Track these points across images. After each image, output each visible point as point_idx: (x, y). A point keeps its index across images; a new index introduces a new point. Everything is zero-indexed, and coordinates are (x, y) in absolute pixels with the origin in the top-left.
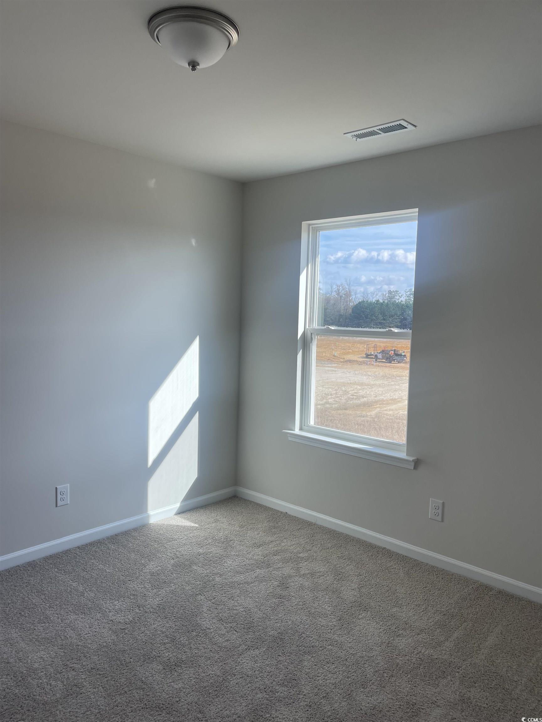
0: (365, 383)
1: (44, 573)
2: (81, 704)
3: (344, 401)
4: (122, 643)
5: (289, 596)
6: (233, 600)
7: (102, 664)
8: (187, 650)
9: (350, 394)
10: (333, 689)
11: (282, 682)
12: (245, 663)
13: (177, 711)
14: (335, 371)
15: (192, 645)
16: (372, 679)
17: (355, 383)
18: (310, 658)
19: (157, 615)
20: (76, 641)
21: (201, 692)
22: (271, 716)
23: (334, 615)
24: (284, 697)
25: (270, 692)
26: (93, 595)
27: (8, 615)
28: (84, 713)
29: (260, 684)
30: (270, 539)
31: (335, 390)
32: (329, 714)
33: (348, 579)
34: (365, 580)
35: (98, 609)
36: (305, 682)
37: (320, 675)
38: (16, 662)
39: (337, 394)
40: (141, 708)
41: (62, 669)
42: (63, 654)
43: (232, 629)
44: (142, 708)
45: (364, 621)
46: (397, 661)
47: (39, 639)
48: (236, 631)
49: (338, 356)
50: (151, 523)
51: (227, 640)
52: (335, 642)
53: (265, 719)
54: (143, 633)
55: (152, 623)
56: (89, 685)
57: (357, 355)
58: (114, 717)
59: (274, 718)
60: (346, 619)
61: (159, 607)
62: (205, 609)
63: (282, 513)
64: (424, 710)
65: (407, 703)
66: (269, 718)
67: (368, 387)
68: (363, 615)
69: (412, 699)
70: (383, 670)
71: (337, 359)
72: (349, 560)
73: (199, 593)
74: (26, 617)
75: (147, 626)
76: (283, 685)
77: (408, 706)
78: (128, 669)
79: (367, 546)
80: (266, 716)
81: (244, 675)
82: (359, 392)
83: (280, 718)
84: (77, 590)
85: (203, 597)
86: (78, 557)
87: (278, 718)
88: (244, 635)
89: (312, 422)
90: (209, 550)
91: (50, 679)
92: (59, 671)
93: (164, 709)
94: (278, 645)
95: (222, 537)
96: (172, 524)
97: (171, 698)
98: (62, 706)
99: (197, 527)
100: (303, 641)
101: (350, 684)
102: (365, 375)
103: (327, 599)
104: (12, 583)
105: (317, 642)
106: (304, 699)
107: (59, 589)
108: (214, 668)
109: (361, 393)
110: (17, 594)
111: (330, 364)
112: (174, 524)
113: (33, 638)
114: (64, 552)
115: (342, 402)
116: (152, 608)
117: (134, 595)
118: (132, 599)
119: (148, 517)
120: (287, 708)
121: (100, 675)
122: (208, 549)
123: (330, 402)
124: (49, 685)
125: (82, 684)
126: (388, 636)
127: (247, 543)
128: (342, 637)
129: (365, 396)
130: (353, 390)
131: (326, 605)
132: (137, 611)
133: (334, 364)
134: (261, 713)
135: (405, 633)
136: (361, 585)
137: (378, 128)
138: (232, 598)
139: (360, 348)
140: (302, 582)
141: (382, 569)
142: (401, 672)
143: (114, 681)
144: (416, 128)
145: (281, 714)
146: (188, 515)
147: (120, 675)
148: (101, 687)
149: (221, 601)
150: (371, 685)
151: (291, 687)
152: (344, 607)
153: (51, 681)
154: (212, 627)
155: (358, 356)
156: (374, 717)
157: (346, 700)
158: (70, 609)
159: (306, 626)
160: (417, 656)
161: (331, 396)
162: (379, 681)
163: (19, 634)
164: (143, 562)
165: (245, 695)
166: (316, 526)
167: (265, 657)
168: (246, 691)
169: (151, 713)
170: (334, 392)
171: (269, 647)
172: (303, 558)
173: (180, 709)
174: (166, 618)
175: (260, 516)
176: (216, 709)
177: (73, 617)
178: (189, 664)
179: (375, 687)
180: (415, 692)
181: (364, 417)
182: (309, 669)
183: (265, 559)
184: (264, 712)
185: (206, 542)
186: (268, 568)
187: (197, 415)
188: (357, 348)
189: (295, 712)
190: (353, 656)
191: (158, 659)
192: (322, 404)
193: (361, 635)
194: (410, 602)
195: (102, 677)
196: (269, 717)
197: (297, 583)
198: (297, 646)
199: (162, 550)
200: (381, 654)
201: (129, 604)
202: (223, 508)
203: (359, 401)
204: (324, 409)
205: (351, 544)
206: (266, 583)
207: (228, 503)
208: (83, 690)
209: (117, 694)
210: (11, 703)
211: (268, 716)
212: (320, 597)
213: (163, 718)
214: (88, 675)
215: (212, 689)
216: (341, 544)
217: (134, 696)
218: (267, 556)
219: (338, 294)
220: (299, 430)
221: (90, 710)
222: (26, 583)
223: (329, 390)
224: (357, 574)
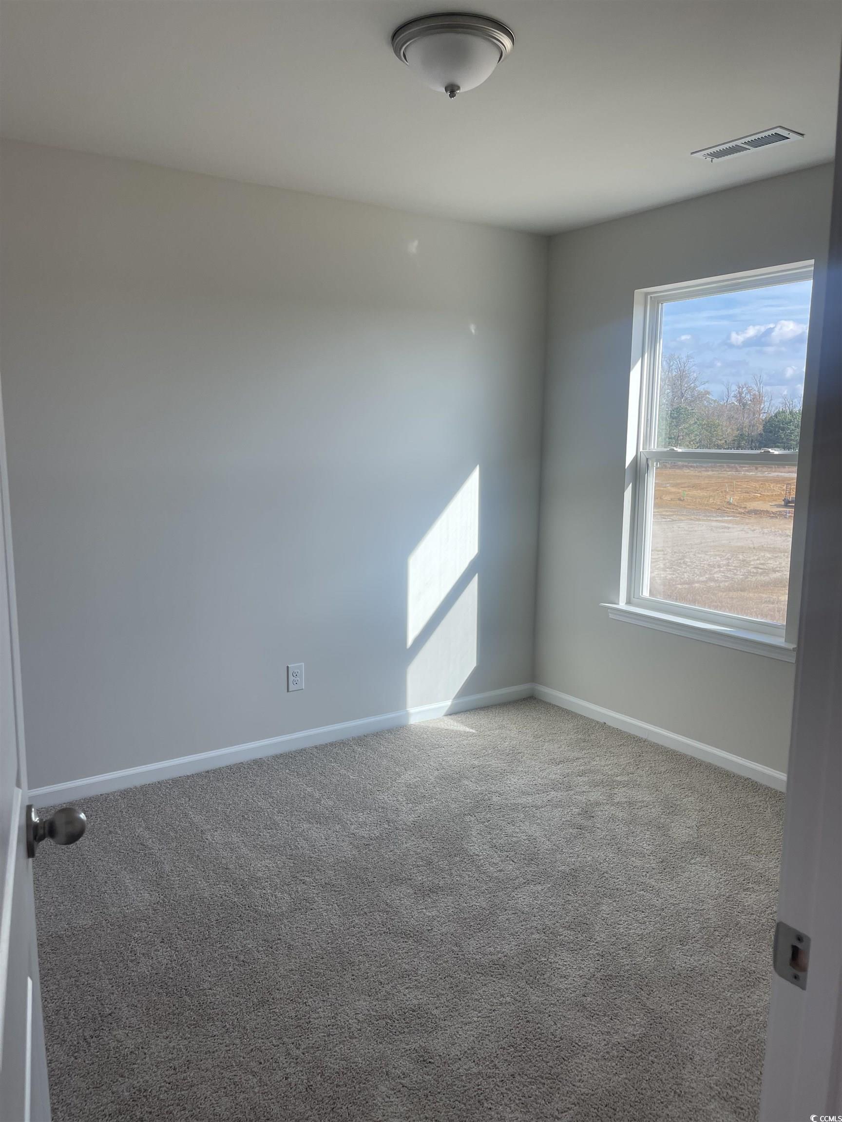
0: (779, 549)
1: (273, 773)
2: (310, 921)
3: (741, 577)
4: (365, 860)
5: (593, 827)
6: (514, 825)
7: (339, 880)
8: (446, 876)
9: (752, 566)
10: (638, 940)
11: (568, 924)
12: (521, 899)
13: (426, 941)
14: (729, 528)
15: (453, 871)
16: (697, 936)
17: (762, 549)
18: (611, 902)
19: (410, 833)
20: (308, 852)
21: (460, 924)
22: (548, 960)
23: (655, 856)
24: (569, 941)
25: (551, 933)
26: (331, 803)
27: (228, 817)
28: (314, 931)
29: (538, 924)
30: (576, 754)
31: (726, 559)
32: (628, 967)
33: (683, 813)
34: (709, 817)
35: (337, 820)
36: (600, 928)
37: (621, 923)
38: (236, 869)
39: (729, 566)
40: (382, 932)
41: (290, 881)
42: (292, 865)
43: (508, 859)
44: (384, 933)
45: (697, 867)
46: (738, 919)
47: (264, 846)
48: (513, 861)
49: (736, 504)
50: (412, 723)
51: (500, 871)
52: (650, 887)
53: (539, 962)
54: (391, 851)
55: (404, 842)
56: (321, 901)
57: (769, 502)
58: (349, 939)
59: (551, 963)
60: (672, 862)
61: (414, 825)
62: (474, 833)
63: (598, 722)
64: (766, 981)
65: (742, 970)
66: (545, 963)
67: (784, 555)
68: (697, 859)
69: (751, 966)
70: (714, 928)
71: (733, 509)
72: (689, 790)
73: (468, 814)
74: (249, 820)
75: (397, 844)
76: (569, 928)
77: (742, 973)
78: (370, 889)
79: (721, 775)
80: (541, 960)
81: (518, 911)
82: (768, 564)
83: (559, 965)
84: (311, 796)
85: (473, 819)
86: (315, 759)
87: (557, 964)
88: (524, 867)
89: (646, 593)
90: (487, 763)
91: (275, 890)
92: (287, 882)
93: (411, 937)
94: (569, 883)
95: (508, 748)
96: (440, 727)
97: (422, 926)
98: (288, 920)
99: (474, 733)
100: (605, 882)
101: (663, 938)
102: (781, 535)
103: (647, 836)
104: (234, 782)
105: (625, 884)
106: (595, 947)
107: (290, 793)
108: (479, 900)
109: (771, 564)
110: (240, 794)
111: (721, 516)
112: (443, 726)
113: (257, 844)
114: (298, 751)
115: (737, 578)
116: (405, 825)
117: (383, 808)
118: (380, 812)
119: (407, 715)
120: (570, 955)
121: (335, 891)
122: (486, 761)
123: (716, 579)
124: (274, 896)
125: (313, 899)
126: (730, 888)
127: (542, 757)
128: (662, 883)
129: (778, 569)
130: (757, 560)
131: (644, 842)
132: (386, 826)
133: (728, 516)
134: (535, 956)
135: (756, 888)
136: (701, 823)
137: (743, 141)
138: (512, 822)
139: (774, 490)
140: (614, 812)
141: (739, 806)
142: (741, 933)
143: (352, 899)
144: (803, 137)
145: (562, 959)
146: (462, 717)
147: (360, 895)
148: (336, 905)
149: (497, 825)
150: (693, 943)
151: (579, 932)
152: (672, 847)
153: (277, 893)
154: (481, 854)
155: (770, 504)
156: (691, 980)
157: (653, 955)
158: (303, 816)
159: (612, 865)
160: (769, 917)
161: (718, 569)
162: (706, 939)
163: (241, 839)
164: (397, 770)
165: (517, 933)
166: (646, 743)
167: (549, 894)
168: (518, 929)
169: (395, 939)
170: (724, 562)
171: (555, 883)
172: (621, 782)
173: (431, 938)
174: (422, 838)
175: (565, 725)
176: (477, 944)
177: (306, 826)
178: (447, 891)
179: (699, 946)
180: (757, 958)
181: (773, 603)
182: (608, 914)
183: (565, 779)
184: (539, 954)
185: (485, 753)
186: (567, 791)
187: (476, 578)
188: (770, 490)
189: (581, 960)
190: (673, 907)
191: (409, 882)
192: (702, 582)
193: (690, 883)
194: (774, 850)
195: (338, 894)
196: (545, 961)
197: (607, 813)
198: (596, 887)
199: (423, 758)
200: (716, 908)
201: (375, 817)
202: (513, 711)
203: (766, 577)
204: (705, 589)
205: (697, 770)
206: (562, 809)
207: (521, 705)
208: (313, 906)
209: (355, 913)
210: (229, 911)
211: (543, 959)
212: (638, 833)
213: (408, 946)
214: (321, 890)
215: (474, 921)
216: (680, 769)
217: (375, 918)
218: (568, 776)
219: (740, 401)
220: (626, 603)
221: (321, 928)
222: (251, 782)
223: (716, 558)
224: (698, 808)
